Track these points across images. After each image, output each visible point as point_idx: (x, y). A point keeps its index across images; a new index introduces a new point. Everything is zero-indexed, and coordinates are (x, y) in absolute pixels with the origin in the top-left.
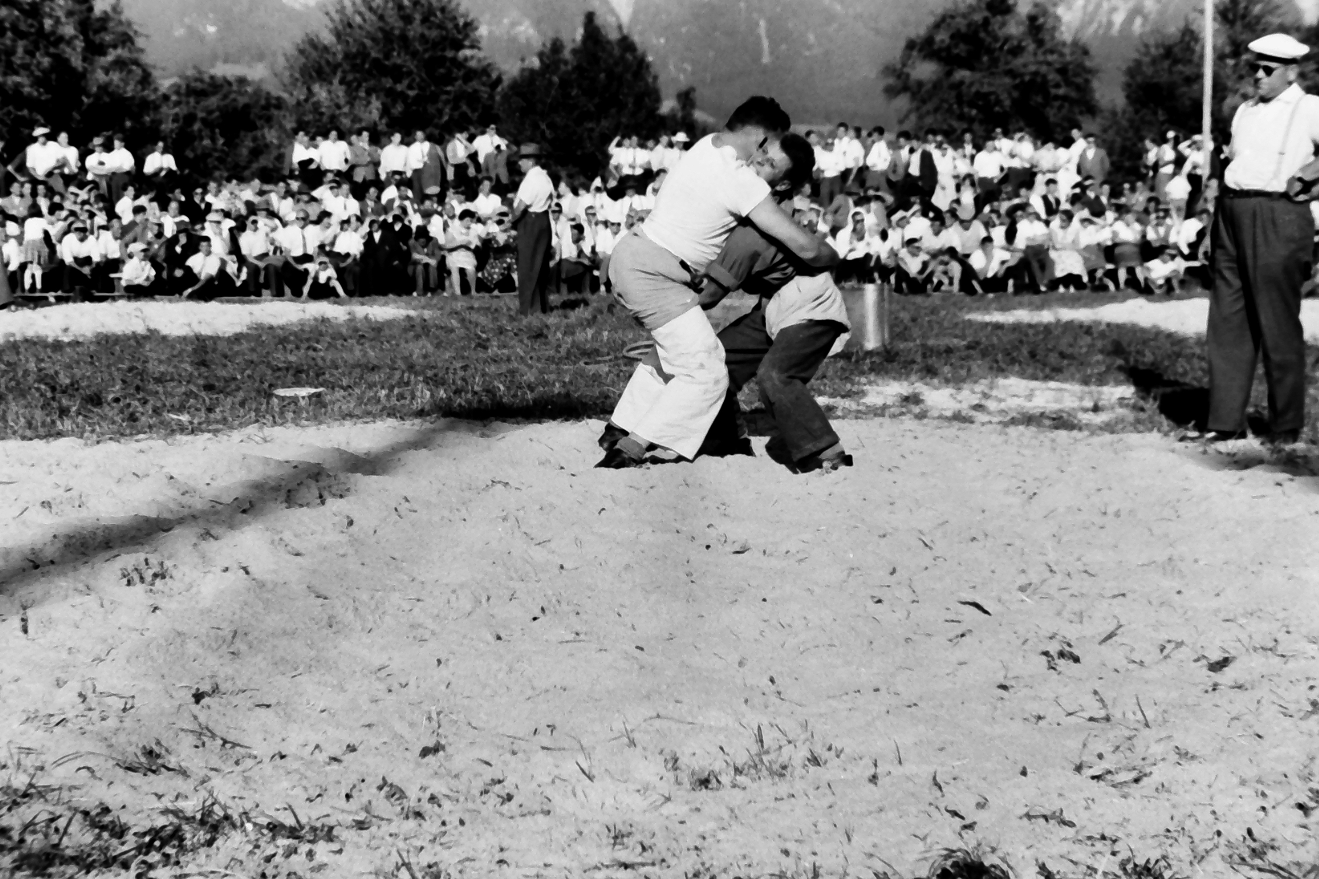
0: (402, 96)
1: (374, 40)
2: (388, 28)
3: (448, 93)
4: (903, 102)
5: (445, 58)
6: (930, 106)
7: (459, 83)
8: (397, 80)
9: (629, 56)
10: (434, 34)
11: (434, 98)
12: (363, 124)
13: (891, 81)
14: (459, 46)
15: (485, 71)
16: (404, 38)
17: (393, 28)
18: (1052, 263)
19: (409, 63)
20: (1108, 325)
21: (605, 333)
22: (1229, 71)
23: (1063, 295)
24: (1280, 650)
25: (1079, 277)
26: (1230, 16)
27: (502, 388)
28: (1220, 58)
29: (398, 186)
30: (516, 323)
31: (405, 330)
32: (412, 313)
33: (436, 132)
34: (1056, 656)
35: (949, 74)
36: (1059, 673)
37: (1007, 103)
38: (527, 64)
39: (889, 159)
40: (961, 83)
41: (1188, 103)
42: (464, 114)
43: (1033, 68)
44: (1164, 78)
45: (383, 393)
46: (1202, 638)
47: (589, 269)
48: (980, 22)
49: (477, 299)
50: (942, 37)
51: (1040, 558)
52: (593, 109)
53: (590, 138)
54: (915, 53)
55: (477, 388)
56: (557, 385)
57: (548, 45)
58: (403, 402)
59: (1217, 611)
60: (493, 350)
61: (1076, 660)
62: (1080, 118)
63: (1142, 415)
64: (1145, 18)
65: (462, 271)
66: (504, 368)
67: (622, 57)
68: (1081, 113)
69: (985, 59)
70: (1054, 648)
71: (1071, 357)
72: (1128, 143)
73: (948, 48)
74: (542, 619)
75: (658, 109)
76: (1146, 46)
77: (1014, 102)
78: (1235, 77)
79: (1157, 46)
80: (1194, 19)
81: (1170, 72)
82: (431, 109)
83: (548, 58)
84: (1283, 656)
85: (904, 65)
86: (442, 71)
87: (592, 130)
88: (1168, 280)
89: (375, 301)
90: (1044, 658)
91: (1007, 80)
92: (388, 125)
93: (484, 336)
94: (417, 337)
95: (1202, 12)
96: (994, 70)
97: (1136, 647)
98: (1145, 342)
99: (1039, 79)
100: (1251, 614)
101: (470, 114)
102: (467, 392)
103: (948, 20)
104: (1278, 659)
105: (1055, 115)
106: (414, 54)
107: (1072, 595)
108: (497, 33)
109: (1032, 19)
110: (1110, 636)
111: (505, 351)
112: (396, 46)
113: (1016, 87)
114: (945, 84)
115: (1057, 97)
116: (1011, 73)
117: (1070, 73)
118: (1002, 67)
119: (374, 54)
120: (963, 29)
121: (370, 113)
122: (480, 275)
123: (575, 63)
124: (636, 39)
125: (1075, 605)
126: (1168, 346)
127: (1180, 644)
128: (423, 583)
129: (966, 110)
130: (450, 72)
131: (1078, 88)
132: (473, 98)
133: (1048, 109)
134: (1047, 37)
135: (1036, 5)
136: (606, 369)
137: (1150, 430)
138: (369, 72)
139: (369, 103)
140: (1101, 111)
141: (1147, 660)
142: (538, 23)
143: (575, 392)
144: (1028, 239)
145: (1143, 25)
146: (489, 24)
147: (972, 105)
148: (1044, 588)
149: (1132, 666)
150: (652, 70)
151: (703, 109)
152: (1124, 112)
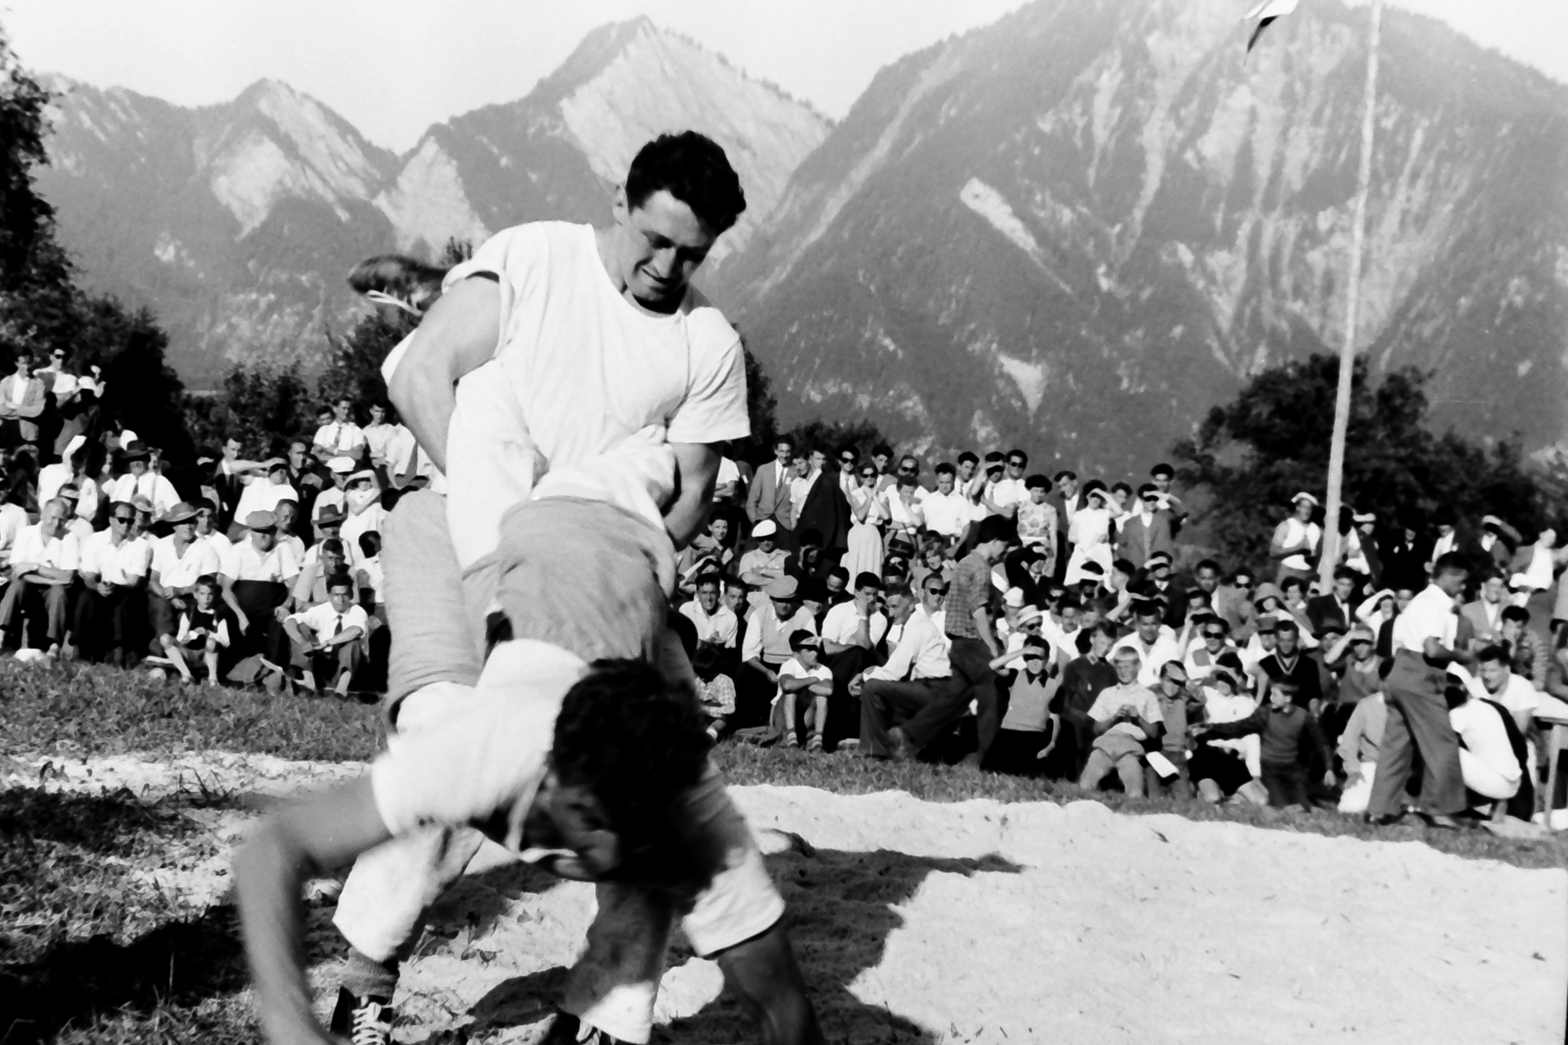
4: (1202, 494)
6: (1233, 503)
13: (1189, 464)
35: (1267, 464)
50: (1260, 410)
73: (1267, 425)
85: (1206, 444)
103: (1269, 386)
114: (1260, 476)
120: (1289, 401)
124: (1043, 432)
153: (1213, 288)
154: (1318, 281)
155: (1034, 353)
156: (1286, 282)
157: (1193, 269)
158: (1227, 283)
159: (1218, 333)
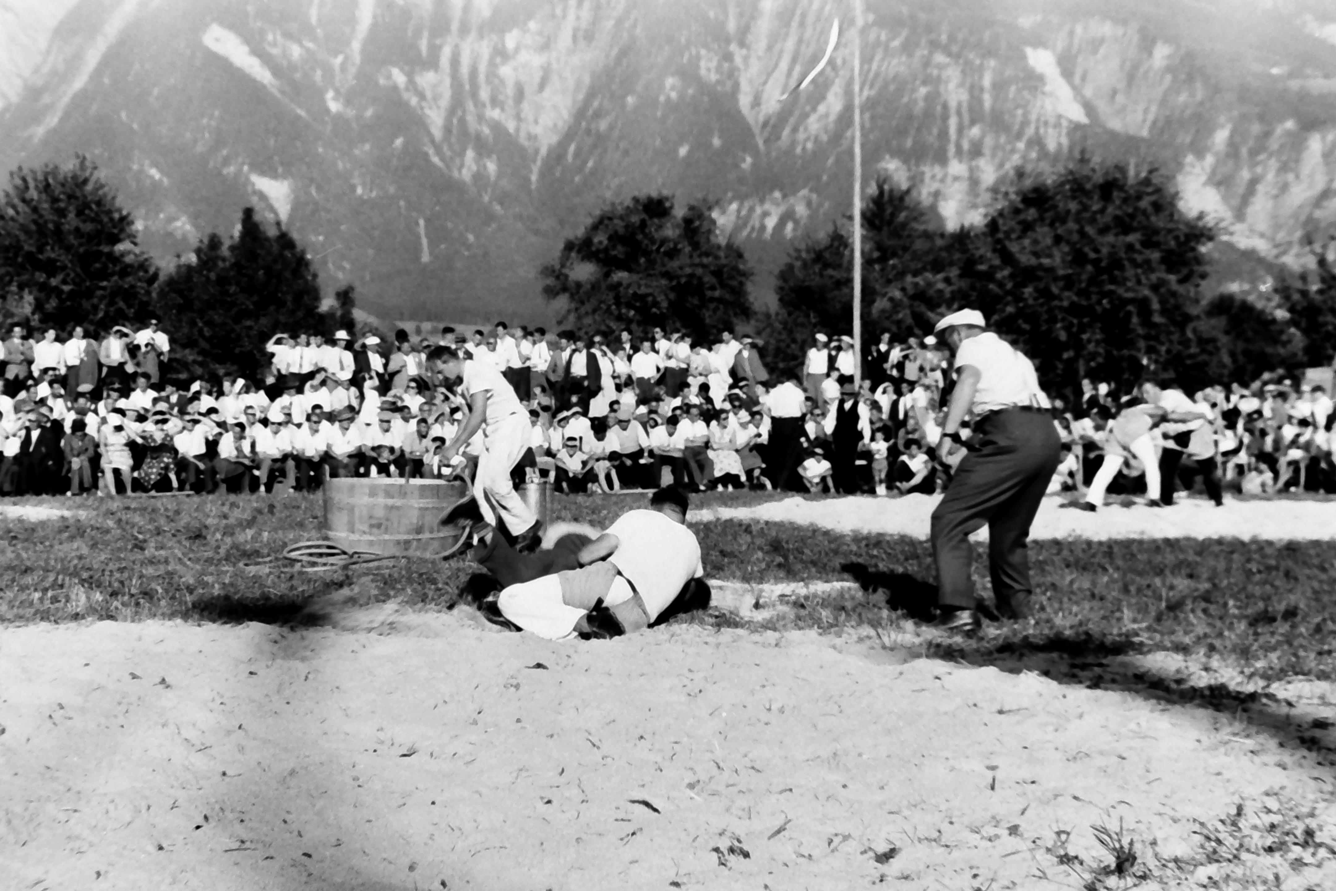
0: (57, 291)
1: (27, 232)
2: (41, 221)
3: (104, 288)
4: (562, 302)
5: (101, 253)
6: (588, 307)
7: (116, 278)
8: (51, 274)
9: (288, 254)
10: (88, 227)
11: (89, 294)
12: (16, 320)
13: (550, 281)
14: (116, 240)
15: (143, 266)
16: (58, 232)
17: (46, 222)
18: (711, 463)
19: (63, 258)
20: (767, 523)
21: (266, 534)
22: (876, 275)
23: (721, 493)
24: (944, 841)
25: (737, 477)
26: (877, 222)
27: (160, 591)
28: (868, 263)
29: (51, 384)
30: (173, 524)
31: (60, 531)
32: (67, 514)
33: (92, 328)
34: (726, 852)
35: (607, 275)
36: (730, 869)
37: (665, 304)
38: (183, 260)
39: (549, 359)
40: (619, 284)
41: (838, 306)
42: (120, 310)
43: (688, 270)
44: (816, 281)
45: (37, 595)
46: (868, 831)
47: (249, 469)
48: (638, 224)
49: (135, 498)
50: (600, 239)
51: (709, 755)
52: (251, 307)
53: (248, 336)
54: (573, 254)
55: (133, 591)
56: (217, 586)
57: (206, 241)
58: (57, 605)
59: (881, 805)
60: (150, 551)
61: (746, 855)
62: (735, 321)
63: (803, 612)
64: (796, 222)
65: (117, 472)
66: (162, 570)
67: (281, 255)
68: (736, 315)
69: (642, 260)
70: (724, 844)
71: (732, 555)
72: (783, 345)
73: (606, 250)
74: (206, 828)
75: (317, 307)
76: (798, 251)
77: (671, 303)
78: (881, 281)
79: (808, 251)
80: (843, 225)
81: (821, 275)
82: (86, 305)
83: (205, 254)
84: (947, 846)
85: (563, 266)
86: (97, 265)
87: (250, 328)
88: (823, 479)
89: (28, 500)
90: (715, 855)
91: (664, 282)
92: (41, 321)
93: (141, 537)
94: (72, 538)
95: (851, 218)
96: (652, 272)
97: (804, 841)
98: (803, 540)
99: (695, 282)
100: (915, 806)
101: (127, 311)
102: (124, 595)
103: (606, 222)
104: (943, 849)
105: (710, 316)
106: (68, 248)
107: (740, 791)
108: (153, 229)
109: (688, 221)
110: (779, 832)
111: (163, 552)
112: (50, 241)
113: (672, 289)
114: (603, 286)
115: (712, 300)
116: (667, 275)
117: (725, 276)
118: (659, 268)
119: (26, 247)
120: (621, 231)
121: (23, 307)
122: (136, 474)
123: (233, 260)
124: (295, 236)
125: (742, 802)
126: (826, 543)
127: (846, 838)
128: (79, 792)
129: (624, 311)
130: (105, 267)
131: (733, 291)
132: (129, 295)
133: (704, 311)
134: (702, 240)
135: (692, 208)
136: (267, 570)
137: (811, 627)
138: (22, 266)
139: (21, 298)
140: (755, 313)
141: (815, 853)
142: (195, 218)
143: (235, 593)
144: (687, 440)
145: (794, 230)
146: (145, 219)
147: (630, 306)
148: (713, 786)
149: (801, 860)
150: (312, 269)
151: (362, 308)
152: (777, 314)
153: (424, 104)
154: (510, 91)
155: (280, 170)
156: (484, 94)
157: (407, 89)
158: (436, 98)
159: (433, 141)
